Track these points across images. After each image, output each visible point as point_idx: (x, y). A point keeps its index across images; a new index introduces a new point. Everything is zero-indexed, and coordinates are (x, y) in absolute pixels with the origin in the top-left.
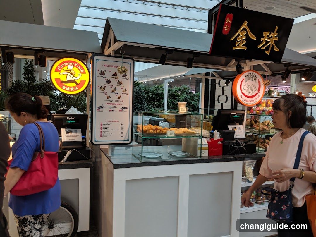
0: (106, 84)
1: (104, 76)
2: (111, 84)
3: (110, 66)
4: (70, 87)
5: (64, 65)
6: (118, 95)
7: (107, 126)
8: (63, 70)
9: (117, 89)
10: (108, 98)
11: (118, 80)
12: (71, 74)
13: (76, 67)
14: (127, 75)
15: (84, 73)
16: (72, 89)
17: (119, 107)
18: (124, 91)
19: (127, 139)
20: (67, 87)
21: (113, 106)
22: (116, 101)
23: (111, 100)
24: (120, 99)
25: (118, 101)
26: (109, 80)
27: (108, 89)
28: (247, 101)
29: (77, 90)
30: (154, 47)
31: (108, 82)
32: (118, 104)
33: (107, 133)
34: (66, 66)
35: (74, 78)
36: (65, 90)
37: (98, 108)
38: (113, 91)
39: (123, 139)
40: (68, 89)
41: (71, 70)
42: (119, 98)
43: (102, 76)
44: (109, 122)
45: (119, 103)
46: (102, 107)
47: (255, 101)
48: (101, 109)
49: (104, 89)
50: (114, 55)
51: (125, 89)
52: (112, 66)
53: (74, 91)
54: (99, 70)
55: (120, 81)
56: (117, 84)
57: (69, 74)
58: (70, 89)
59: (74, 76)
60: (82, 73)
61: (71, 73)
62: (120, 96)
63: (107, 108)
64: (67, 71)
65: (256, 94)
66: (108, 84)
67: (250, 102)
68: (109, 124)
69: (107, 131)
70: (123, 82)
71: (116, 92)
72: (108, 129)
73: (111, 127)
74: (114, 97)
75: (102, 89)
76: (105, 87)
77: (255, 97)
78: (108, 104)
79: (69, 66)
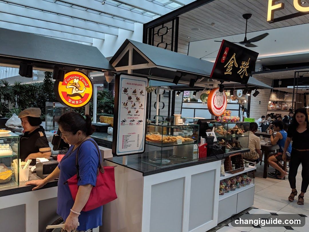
0: (128, 100)
1: (127, 93)
2: (131, 100)
3: (131, 84)
4: (75, 101)
5: (70, 79)
6: (136, 110)
7: (128, 138)
8: (70, 83)
9: (135, 104)
10: (129, 113)
11: (136, 96)
12: (77, 88)
13: (81, 80)
14: (143, 92)
15: (88, 86)
16: (77, 102)
17: (137, 121)
18: (141, 106)
19: (141, 149)
20: (73, 100)
21: (132, 119)
22: (135, 115)
23: (131, 115)
24: (138, 114)
25: (136, 115)
26: (130, 96)
27: (130, 105)
28: (217, 112)
29: (81, 103)
30: (176, 70)
31: (130, 98)
32: (136, 118)
33: (127, 144)
34: (73, 79)
35: (79, 92)
36: (71, 103)
37: (122, 122)
38: (133, 106)
39: (138, 149)
40: (73, 102)
41: (77, 84)
42: (137, 112)
43: (125, 93)
44: (129, 135)
45: (137, 116)
46: (124, 121)
47: (221, 112)
48: (124, 123)
49: (126, 104)
50: (132, 74)
51: (141, 104)
52: (133, 84)
53: (79, 104)
54: (123, 88)
55: (138, 98)
56: (136, 100)
57: (75, 88)
58: (75, 103)
59: (79, 90)
60: (86, 86)
61: (77, 86)
62: (138, 111)
63: (128, 121)
64: (72, 85)
65: (222, 106)
66: (129, 100)
67: (218, 113)
68: (129, 136)
69: (127, 142)
70: (140, 98)
71: (135, 107)
72: (128, 140)
73: (130, 138)
74: (133, 112)
75: (125, 104)
76: (127, 103)
77: (222, 109)
78: (128, 118)
79: (75, 80)
